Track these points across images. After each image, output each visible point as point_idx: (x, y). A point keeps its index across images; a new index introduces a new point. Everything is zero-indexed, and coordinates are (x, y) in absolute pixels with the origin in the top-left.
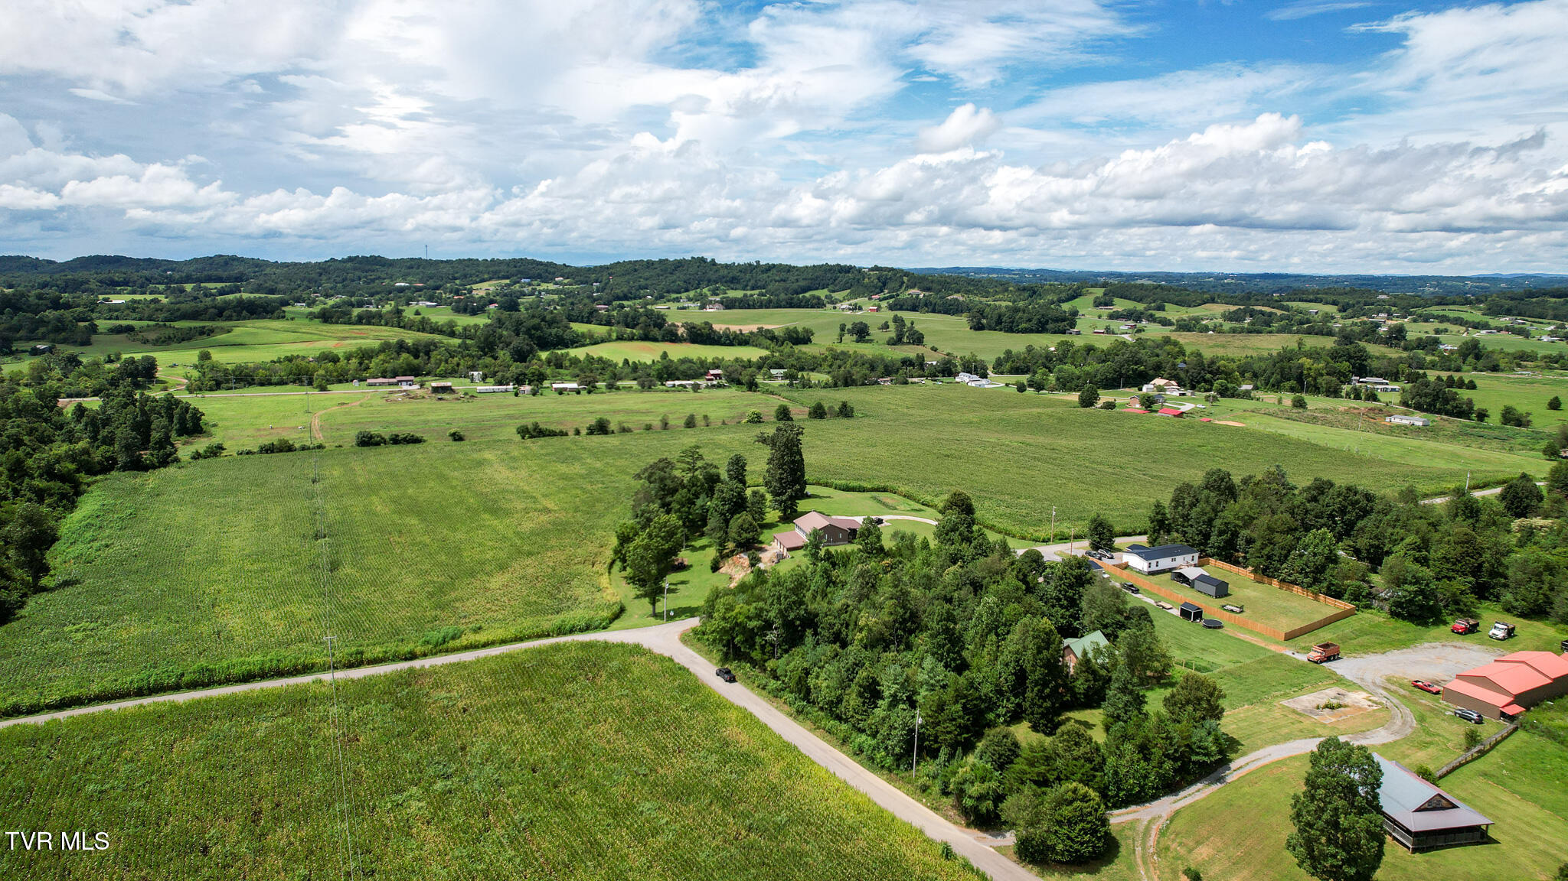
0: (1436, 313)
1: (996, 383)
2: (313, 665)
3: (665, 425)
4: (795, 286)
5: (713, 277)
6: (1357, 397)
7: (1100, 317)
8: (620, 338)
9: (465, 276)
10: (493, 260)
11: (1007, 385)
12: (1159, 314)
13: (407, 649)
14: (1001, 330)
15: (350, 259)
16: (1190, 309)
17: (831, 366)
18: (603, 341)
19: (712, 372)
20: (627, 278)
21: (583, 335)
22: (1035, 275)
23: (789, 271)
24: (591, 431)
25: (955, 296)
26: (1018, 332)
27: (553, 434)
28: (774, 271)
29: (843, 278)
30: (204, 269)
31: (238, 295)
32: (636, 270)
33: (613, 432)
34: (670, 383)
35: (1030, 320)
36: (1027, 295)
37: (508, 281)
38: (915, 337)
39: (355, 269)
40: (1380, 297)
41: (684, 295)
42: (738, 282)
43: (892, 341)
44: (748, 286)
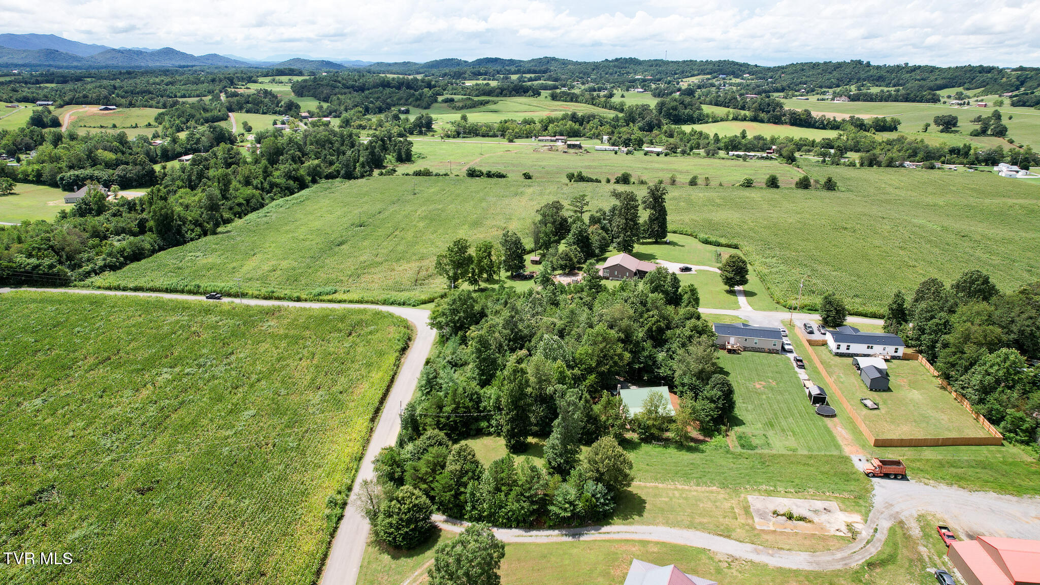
2: (247, 294)
4: (932, 84)
5: (863, 76)
8: (735, 119)
9: (683, 72)
10: (707, 61)
13: (295, 295)
15: (617, 60)
18: (722, 120)
21: (708, 115)
23: (932, 72)
24: (618, 180)
27: (590, 180)
28: (918, 71)
29: (980, 78)
30: (536, 66)
31: (540, 82)
33: (634, 183)
34: (731, 153)
37: (709, 76)
38: (1000, 130)
39: (615, 66)
42: (884, 80)
43: (975, 133)
44: (890, 83)
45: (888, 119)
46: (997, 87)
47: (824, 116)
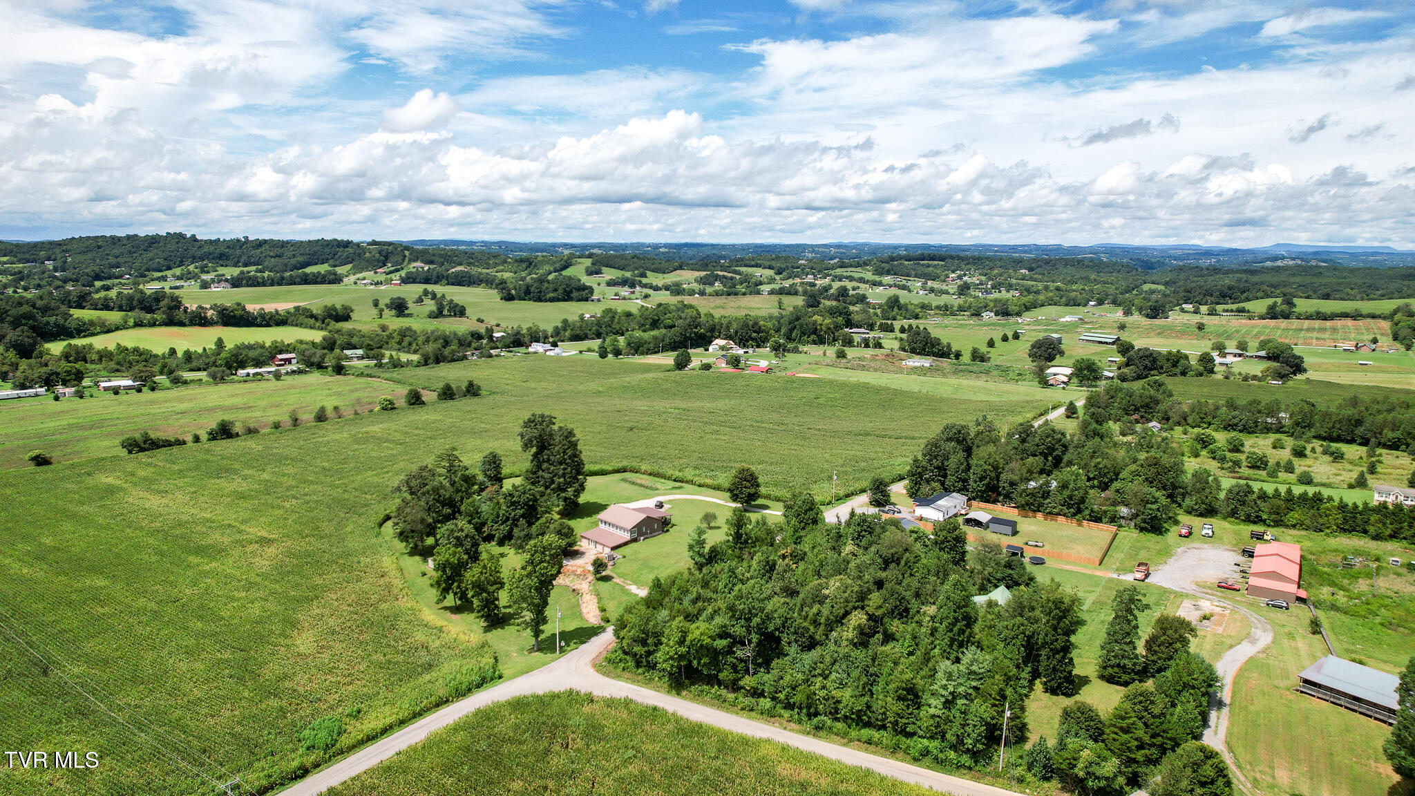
0: (845, 274)
1: (568, 350)
3: (295, 422)
4: (294, 261)
6: (867, 346)
7: (599, 284)
8: (139, 324)
11: (581, 352)
12: (644, 281)
14: (530, 300)
16: (665, 275)
17: (399, 343)
18: (117, 329)
19: (280, 357)
20: (90, 255)
21: (92, 323)
22: (500, 247)
24: (213, 436)
25: (459, 268)
26: (546, 301)
27: (168, 444)
28: (267, 247)
32: (99, 247)
33: (238, 435)
34: (241, 372)
35: (556, 290)
36: (524, 266)
38: (457, 309)
40: (800, 262)
41: (169, 273)
42: (229, 259)
43: (434, 315)
44: (238, 262)
45: (338, 307)
46: (364, 263)
47: (263, 309)
